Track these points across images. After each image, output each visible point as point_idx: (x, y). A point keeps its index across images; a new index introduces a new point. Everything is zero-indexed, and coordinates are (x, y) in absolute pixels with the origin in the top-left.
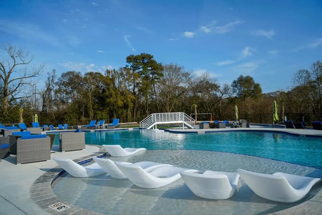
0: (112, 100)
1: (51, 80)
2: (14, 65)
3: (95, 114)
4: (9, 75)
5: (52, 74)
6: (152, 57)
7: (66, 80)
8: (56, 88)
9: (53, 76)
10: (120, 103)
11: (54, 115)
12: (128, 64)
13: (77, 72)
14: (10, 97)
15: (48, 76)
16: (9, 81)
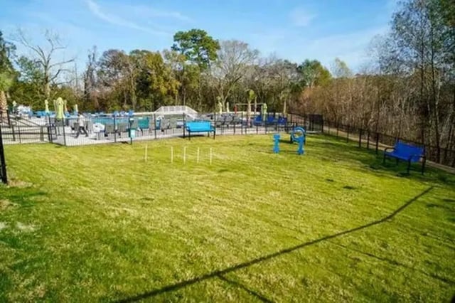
0: (155, 86)
1: (92, 57)
2: (53, 50)
3: (138, 101)
4: (48, 61)
5: (93, 51)
6: (206, 33)
7: (108, 59)
8: (98, 68)
9: (94, 55)
10: (164, 90)
11: (97, 101)
12: (176, 43)
13: (120, 50)
14: (51, 82)
15: (89, 53)
16: (49, 66)
